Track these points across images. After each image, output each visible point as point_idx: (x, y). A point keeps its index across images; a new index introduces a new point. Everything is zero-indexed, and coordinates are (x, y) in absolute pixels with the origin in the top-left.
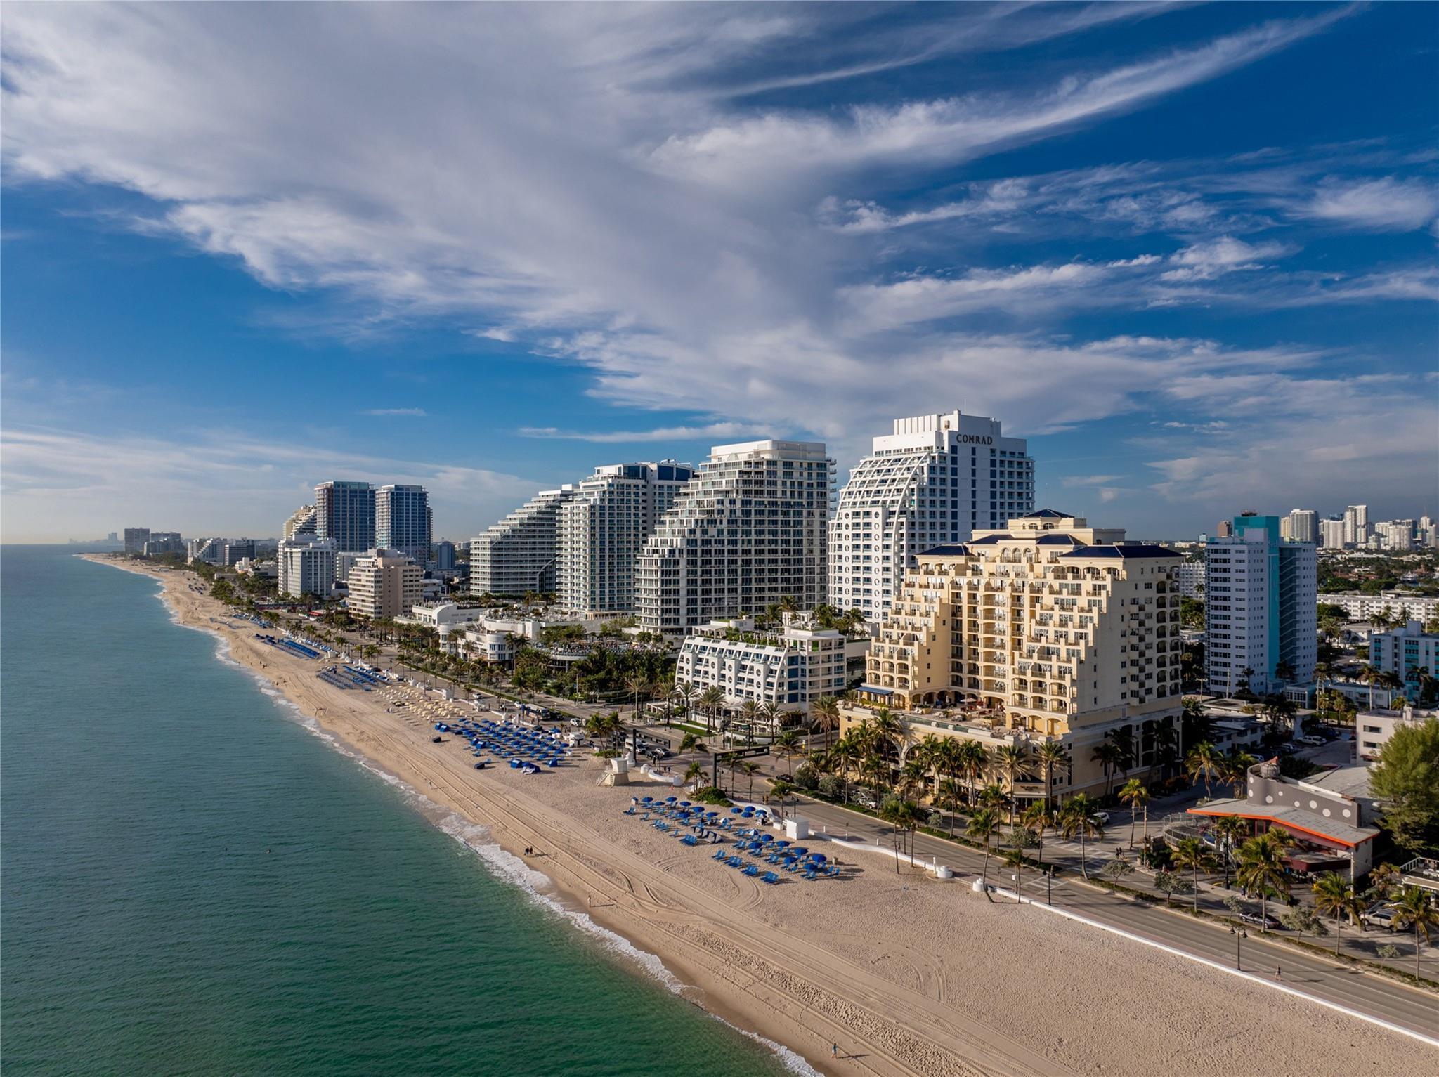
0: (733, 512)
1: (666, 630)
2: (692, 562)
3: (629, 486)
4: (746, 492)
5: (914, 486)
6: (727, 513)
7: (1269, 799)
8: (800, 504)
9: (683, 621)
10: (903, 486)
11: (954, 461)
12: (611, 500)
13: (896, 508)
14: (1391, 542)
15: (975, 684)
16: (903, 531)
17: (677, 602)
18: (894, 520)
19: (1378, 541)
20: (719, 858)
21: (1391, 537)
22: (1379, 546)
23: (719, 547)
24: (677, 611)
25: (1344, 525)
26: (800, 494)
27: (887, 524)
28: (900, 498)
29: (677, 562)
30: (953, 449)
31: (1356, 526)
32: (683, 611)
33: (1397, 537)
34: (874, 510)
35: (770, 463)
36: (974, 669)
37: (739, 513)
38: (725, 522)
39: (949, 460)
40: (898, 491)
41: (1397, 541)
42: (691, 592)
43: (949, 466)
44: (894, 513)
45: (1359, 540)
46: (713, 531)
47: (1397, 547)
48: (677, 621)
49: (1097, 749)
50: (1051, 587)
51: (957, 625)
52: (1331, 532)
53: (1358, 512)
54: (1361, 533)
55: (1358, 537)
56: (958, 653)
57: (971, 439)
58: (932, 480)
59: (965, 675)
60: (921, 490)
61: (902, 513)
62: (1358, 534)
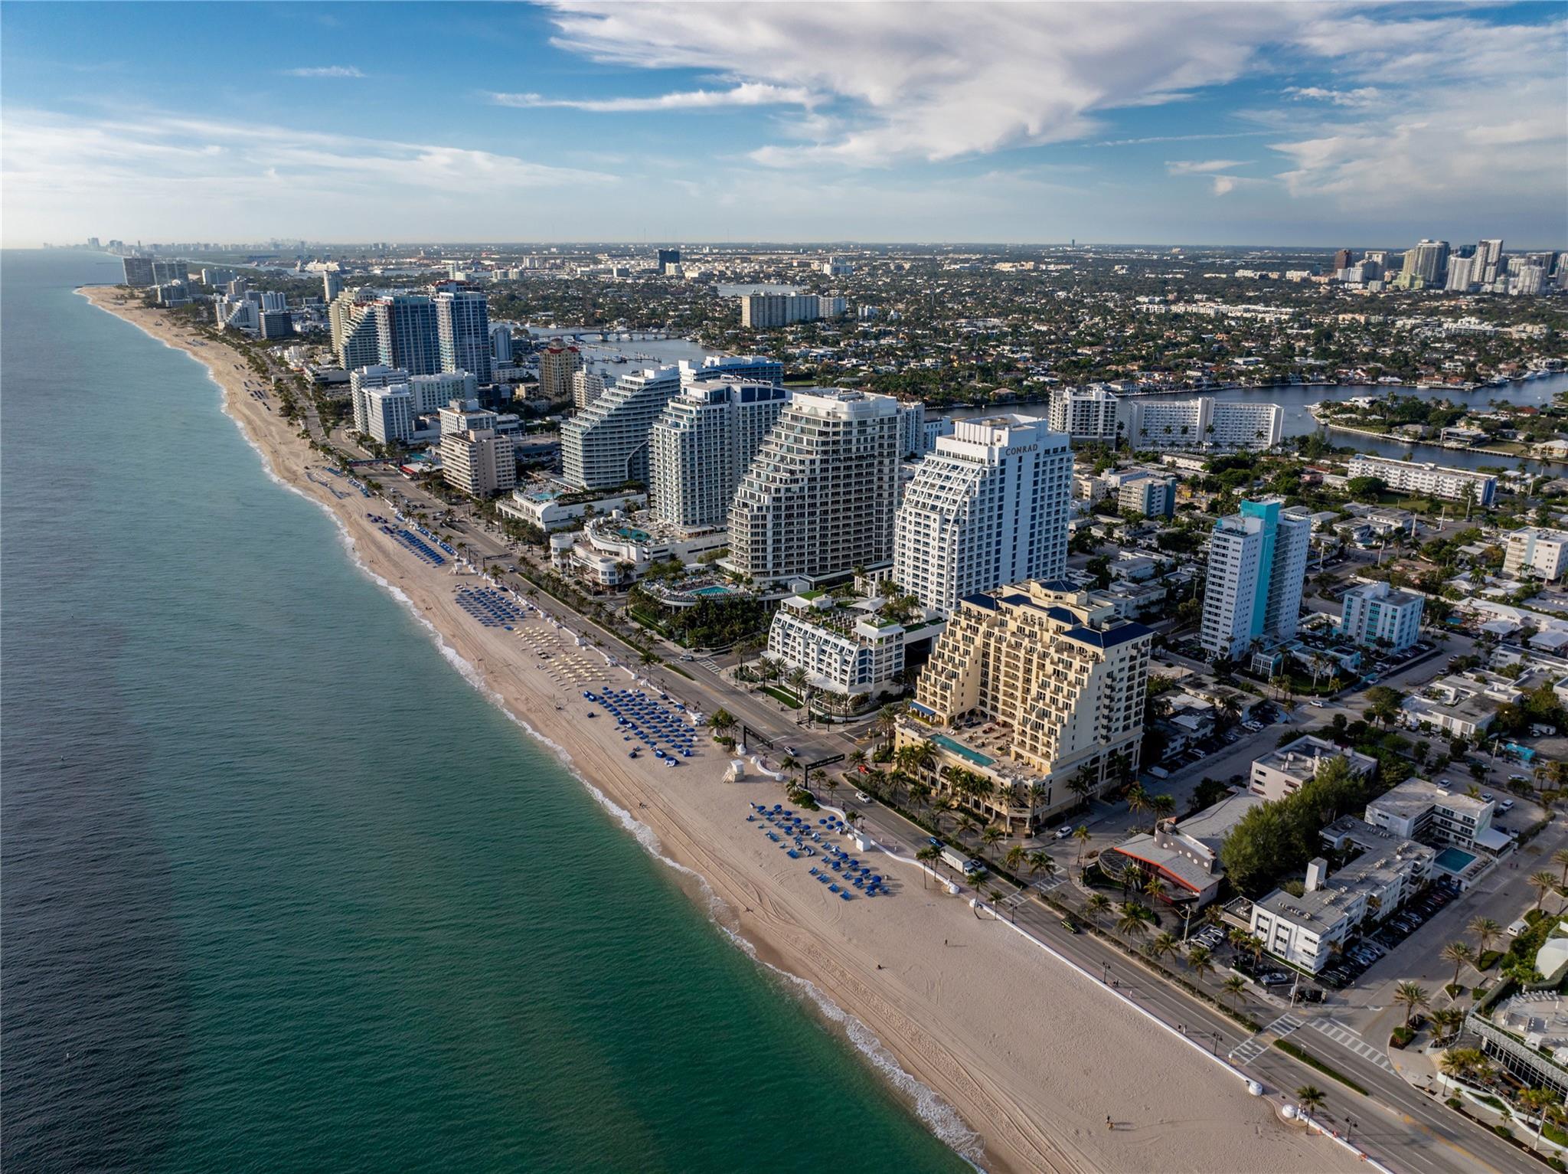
0: (813, 471)
1: (754, 574)
2: (777, 517)
3: (715, 411)
4: (825, 452)
5: (967, 499)
6: (808, 472)
7: (1165, 846)
8: (873, 456)
9: (770, 566)
10: (958, 498)
11: (1003, 472)
12: (699, 426)
13: (951, 518)
14: (1520, 285)
15: (995, 708)
16: (956, 538)
17: (764, 550)
18: (949, 527)
19: (1506, 283)
20: (813, 872)
21: (1521, 279)
22: (1506, 289)
23: (800, 502)
24: (764, 558)
25: (1473, 263)
26: (872, 448)
27: (943, 529)
28: (955, 508)
29: (764, 517)
30: (1003, 462)
31: (1486, 264)
32: (770, 558)
33: (1528, 279)
34: (933, 516)
35: (846, 424)
36: (995, 699)
37: (818, 471)
38: (806, 480)
39: (998, 472)
40: (955, 502)
41: (1527, 283)
42: (777, 541)
43: (998, 477)
44: (949, 521)
45: (1486, 280)
46: (795, 487)
47: (1526, 290)
48: (764, 566)
49: (1070, 781)
50: (1052, 659)
51: (986, 665)
52: (1457, 271)
53: (1492, 247)
54: (1491, 271)
55: (1487, 275)
56: (984, 684)
57: (1019, 450)
58: (982, 492)
59: (989, 701)
60: (973, 503)
61: (956, 521)
62: (1487, 272)
